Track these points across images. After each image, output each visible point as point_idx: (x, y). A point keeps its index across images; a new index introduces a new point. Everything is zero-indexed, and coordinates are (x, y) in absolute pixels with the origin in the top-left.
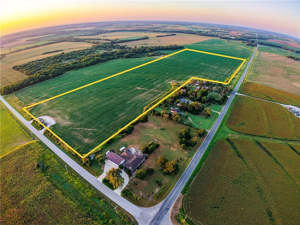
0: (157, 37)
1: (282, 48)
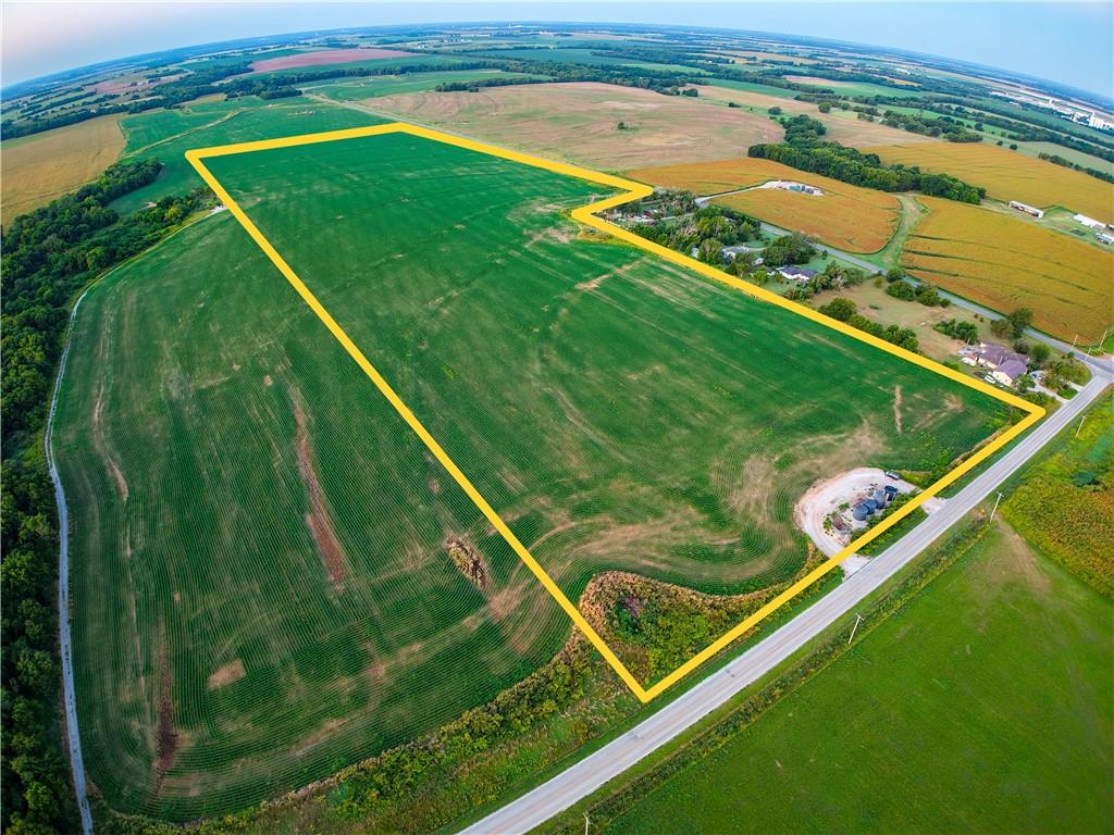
1: (351, 74)
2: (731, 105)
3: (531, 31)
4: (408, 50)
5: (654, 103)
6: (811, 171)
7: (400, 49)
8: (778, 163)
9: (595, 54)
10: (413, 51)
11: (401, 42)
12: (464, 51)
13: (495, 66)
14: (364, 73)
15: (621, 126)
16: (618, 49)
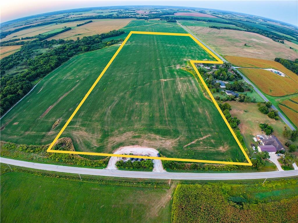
0: (78, 26)
1: (195, 20)
2: (291, 48)
3: (257, 19)
4: (217, 17)
5: (267, 42)
6: (290, 70)
7: (215, 16)
8: (282, 65)
9: (267, 27)
10: (218, 17)
11: (218, 14)
12: (231, 19)
13: (234, 24)
14: (198, 20)
15: (245, 45)
16: (276, 28)
